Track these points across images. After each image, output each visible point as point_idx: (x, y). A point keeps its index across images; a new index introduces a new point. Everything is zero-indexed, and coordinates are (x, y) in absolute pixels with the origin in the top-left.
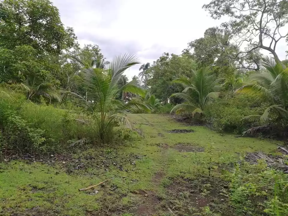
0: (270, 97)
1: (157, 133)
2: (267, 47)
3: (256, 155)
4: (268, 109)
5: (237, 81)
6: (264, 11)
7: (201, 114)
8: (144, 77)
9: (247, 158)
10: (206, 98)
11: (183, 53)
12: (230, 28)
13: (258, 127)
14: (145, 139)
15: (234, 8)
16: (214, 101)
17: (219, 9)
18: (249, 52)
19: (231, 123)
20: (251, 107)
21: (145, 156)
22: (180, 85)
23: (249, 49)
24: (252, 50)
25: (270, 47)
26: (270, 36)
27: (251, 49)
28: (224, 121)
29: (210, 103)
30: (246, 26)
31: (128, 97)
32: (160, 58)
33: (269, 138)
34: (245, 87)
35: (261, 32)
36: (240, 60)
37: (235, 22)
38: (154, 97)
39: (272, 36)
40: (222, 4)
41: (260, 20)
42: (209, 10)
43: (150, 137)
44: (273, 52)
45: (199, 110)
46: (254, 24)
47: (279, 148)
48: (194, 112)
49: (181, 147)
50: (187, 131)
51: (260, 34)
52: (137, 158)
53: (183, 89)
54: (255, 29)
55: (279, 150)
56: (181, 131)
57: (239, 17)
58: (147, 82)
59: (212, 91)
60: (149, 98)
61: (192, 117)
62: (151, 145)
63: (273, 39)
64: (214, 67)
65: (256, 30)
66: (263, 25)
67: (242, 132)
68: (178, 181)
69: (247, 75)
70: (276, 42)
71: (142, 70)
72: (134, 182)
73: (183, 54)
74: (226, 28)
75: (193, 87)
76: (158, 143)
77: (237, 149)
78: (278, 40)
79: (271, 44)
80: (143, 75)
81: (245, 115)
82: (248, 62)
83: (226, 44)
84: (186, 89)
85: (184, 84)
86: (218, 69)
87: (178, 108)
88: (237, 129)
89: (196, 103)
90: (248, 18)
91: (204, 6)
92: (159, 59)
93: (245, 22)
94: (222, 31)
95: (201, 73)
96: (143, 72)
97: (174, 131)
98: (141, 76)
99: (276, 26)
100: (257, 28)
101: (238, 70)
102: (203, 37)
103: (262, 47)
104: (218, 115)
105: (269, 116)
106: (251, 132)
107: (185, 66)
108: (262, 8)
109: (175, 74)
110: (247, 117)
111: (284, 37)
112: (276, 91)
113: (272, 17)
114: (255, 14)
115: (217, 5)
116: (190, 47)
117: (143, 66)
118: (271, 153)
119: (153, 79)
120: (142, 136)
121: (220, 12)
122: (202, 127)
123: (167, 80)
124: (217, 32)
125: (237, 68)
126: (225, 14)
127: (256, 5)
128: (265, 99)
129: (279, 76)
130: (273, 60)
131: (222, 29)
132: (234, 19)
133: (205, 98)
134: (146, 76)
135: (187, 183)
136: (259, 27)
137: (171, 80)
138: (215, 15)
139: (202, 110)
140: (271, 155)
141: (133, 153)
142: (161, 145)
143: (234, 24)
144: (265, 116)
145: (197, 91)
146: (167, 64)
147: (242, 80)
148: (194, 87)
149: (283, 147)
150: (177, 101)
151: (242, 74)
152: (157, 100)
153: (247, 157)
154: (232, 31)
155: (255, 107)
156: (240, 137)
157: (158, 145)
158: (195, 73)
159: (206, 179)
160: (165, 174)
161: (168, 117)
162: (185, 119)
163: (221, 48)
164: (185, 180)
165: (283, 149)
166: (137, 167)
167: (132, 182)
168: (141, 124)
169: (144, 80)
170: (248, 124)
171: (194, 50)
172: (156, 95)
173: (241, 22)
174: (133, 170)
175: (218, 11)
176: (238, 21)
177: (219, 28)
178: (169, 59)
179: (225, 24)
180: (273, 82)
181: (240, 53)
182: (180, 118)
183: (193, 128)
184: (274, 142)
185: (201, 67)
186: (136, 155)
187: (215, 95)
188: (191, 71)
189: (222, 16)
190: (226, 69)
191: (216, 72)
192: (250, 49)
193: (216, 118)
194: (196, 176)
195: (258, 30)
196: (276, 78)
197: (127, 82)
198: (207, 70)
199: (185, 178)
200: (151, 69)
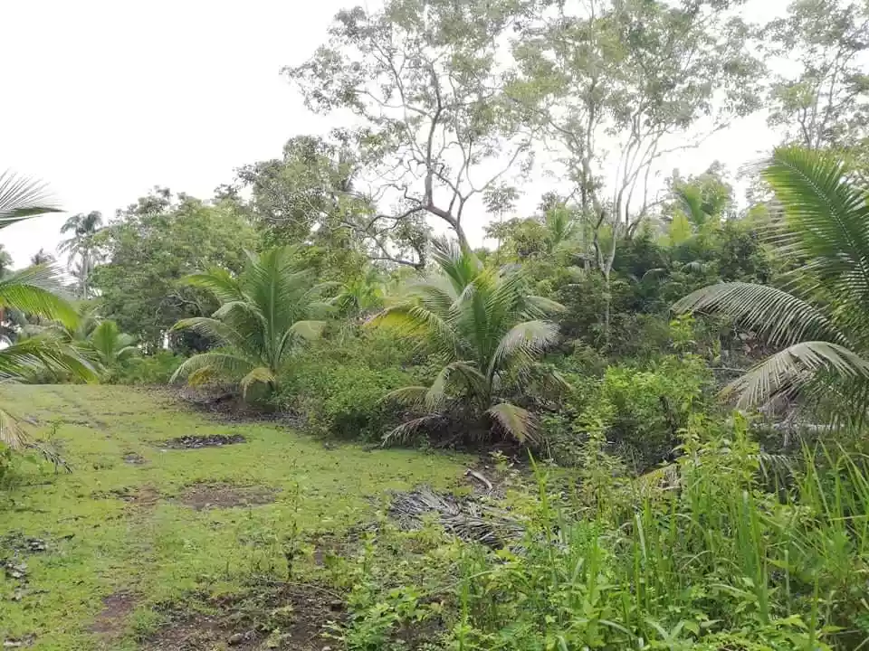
0: (449, 341)
1: (117, 450)
2: (443, 212)
3: (415, 499)
4: (445, 370)
5: (369, 292)
6: (437, 116)
7: (270, 383)
8: (78, 258)
9: (393, 511)
10: (285, 336)
11: (218, 194)
12: (354, 147)
13: (422, 419)
14: (70, 478)
15: (365, 92)
16: (306, 347)
17: (325, 86)
18: (401, 219)
19: (354, 410)
20: (404, 364)
21: (70, 537)
22: (205, 293)
23: (402, 208)
24: (409, 213)
25: (449, 213)
26: (450, 184)
27: (406, 211)
28: (334, 405)
29: (296, 351)
30: (394, 148)
31: (7, 325)
32: (142, 200)
33: (447, 447)
34: (391, 311)
35: (431, 172)
36: (378, 237)
37: (368, 131)
38: (114, 326)
39: (455, 185)
40: (335, 76)
41: (427, 140)
42: (300, 84)
43: (90, 468)
44: (456, 225)
45: (263, 374)
46: (414, 147)
47: (469, 474)
48: (247, 380)
49: (203, 494)
50: (224, 440)
51: (426, 174)
52: (35, 550)
53: (216, 305)
54: (415, 159)
55: (468, 479)
56: (205, 441)
57: (378, 122)
58: (91, 276)
59: (304, 317)
60: (95, 332)
61: (240, 395)
62: (94, 496)
63: (457, 192)
64: (308, 247)
65: (419, 163)
66: (434, 153)
67: (382, 435)
68: (189, 612)
69: (396, 277)
70: (463, 200)
71: (71, 233)
72: (19, 644)
73: (216, 197)
74: (345, 144)
75: (246, 302)
76: (120, 487)
77: (369, 487)
78: (467, 197)
79: (452, 204)
80: (76, 250)
81: (389, 388)
82: (398, 243)
83: (344, 187)
84: (225, 309)
85: (218, 292)
86: (320, 254)
87: (198, 367)
88: (370, 426)
89: (254, 352)
90: (400, 127)
91: (284, 69)
92: (136, 206)
93: (394, 138)
94: (332, 150)
95: (272, 262)
96: (73, 241)
97: (178, 441)
98: (68, 253)
99: (462, 163)
100: (421, 159)
101: (373, 262)
102: (281, 158)
103: (431, 208)
104: (320, 389)
105: (447, 392)
106: (402, 435)
107: (225, 236)
108: (432, 110)
109: (188, 256)
110: (393, 393)
111: (481, 191)
112: (461, 326)
113: (453, 136)
114: (416, 121)
115: (322, 75)
116: (240, 181)
117: (77, 219)
118: (451, 491)
119: (111, 266)
120: (61, 468)
121: (328, 97)
122: (273, 425)
123: (162, 275)
124: (319, 150)
125: (370, 258)
126: (343, 106)
127: (418, 99)
128: (437, 344)
129: (468, 288)
130: (457, 246)
131: (333, 143)
132: (365, 124)
133: (281, 338)
134: (85, 254)
135: (220, 612)
136: (426, 155)
137: (175, 274)
138: (314, 102)
139: (274, 372)
140: (451, 494)
141: (20, 535)
142: (132, 492)
143: (366, 138)
144: (437, 390)
145: (258, 313)
146: (164, 223)
147: (382, 291)
148: (249, 303)
149: (477, 469)
150: (193, 342)
151: (383, 273)
152: (124, 337)
153: (393, 507)
154: (358, 154)
155: (414, 364)
156: (375, 448)
157: (121, 494)
158: (255, 260)
159: (280, 589)
160: (142, 595)
161: (160, 395)
162: (218, 401)
163: (329, 197)
164: (212, 604)
165: (477, 474)
166: (35, 585)
167: (12, 644)
168: (56, 424)
169: (79, 268)
170: (395, 411)
171: (252, 191)
172: (119, 322)
173: (383, 134)
174: (14, 599)
175: (324, 93)
176: (376, 130)
177: (326, 140)
178: (172, 208)
179: (341, 131)
180: (457, 302)
181: (379, 217)
182: (204, 397)
183: (242, 429)
184: (458, 457)
185: (272, 243)
186: (31, 541)
187: (309, 329)
188: (240, 254)
189: (334, 107)
190: (342, 259)
191: (315, 264)
192: (404, 211)
193: (312, 396)
194: (247, 585)
195: (423, 162)
196: (464, 293)
197: (8, 271)
198: (290, 254)
199: (214, 596)
200: (109, 232)
